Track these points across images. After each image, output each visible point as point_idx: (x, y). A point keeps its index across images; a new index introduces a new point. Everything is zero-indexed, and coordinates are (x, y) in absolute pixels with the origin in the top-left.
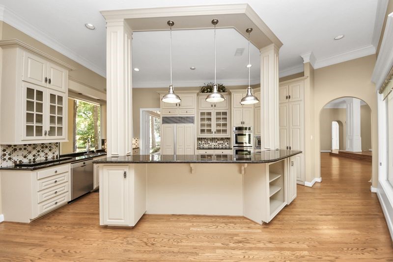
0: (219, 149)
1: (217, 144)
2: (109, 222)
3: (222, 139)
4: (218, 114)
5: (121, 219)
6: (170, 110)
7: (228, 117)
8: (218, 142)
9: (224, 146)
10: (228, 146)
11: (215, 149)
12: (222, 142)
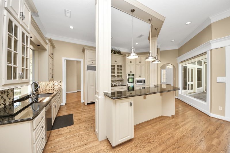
0: (117, 86)
1: (116, 83)
2: (120, 141)
3: (118, 80)
4: (118, 66)
5: (128, 136)
6: (93, 61)
7: (123, 68)
8: (116, 82)
9: (119, 84)
10: (121, 84)
11: (114, 86)
12: (118, 82)
